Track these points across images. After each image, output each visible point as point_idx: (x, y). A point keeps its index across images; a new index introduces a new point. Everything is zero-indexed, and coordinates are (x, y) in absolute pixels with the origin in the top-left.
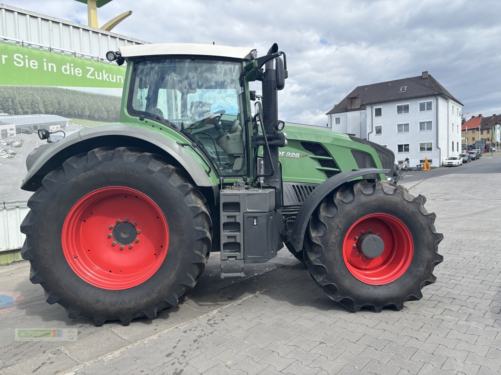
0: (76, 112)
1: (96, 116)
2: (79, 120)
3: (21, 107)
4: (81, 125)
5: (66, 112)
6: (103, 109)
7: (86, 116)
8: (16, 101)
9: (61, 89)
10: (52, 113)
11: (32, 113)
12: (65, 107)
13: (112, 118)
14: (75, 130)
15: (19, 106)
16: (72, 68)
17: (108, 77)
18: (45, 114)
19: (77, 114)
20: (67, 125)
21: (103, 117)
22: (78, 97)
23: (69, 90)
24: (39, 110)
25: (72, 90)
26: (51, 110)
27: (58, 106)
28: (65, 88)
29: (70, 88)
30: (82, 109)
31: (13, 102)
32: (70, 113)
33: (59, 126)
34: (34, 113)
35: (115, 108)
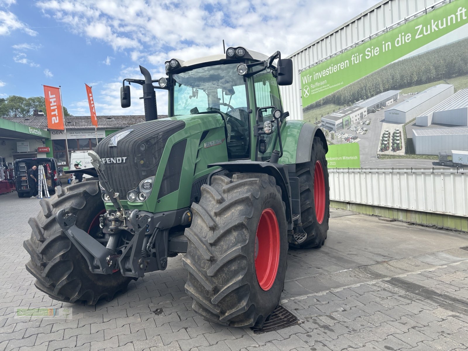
0: (405, 81)
1: (424, 78)
2: (408, 88)
3: (370, 91)
4: (410, 94)
5: (398, 84)
6: (431, 67)
7: (414, 82)
8: (367, 88)
9: (394, 63)
10: (388, 90)
11: (376, 95)
12: (397, 80)
13: (441, 74)
14: (404, 100)
15: (368, 91)
16: (403, 37)
17: (437, 26)
18: (384, 92)
19: (406, 83)
20: (398, 98)
21: (431, 77)
22: (407, 64)
23: (400, 61)
24: (380, 89)
25: (402, 61)
26: (387, 87)
27: (391, 81)
28: (396, 61)
29: (400, 59)
30: (410, 76)
31: (365, 89)
32: (401, 84)
33: (392, 100)
34: (378, 93)
35: (445, 60)
